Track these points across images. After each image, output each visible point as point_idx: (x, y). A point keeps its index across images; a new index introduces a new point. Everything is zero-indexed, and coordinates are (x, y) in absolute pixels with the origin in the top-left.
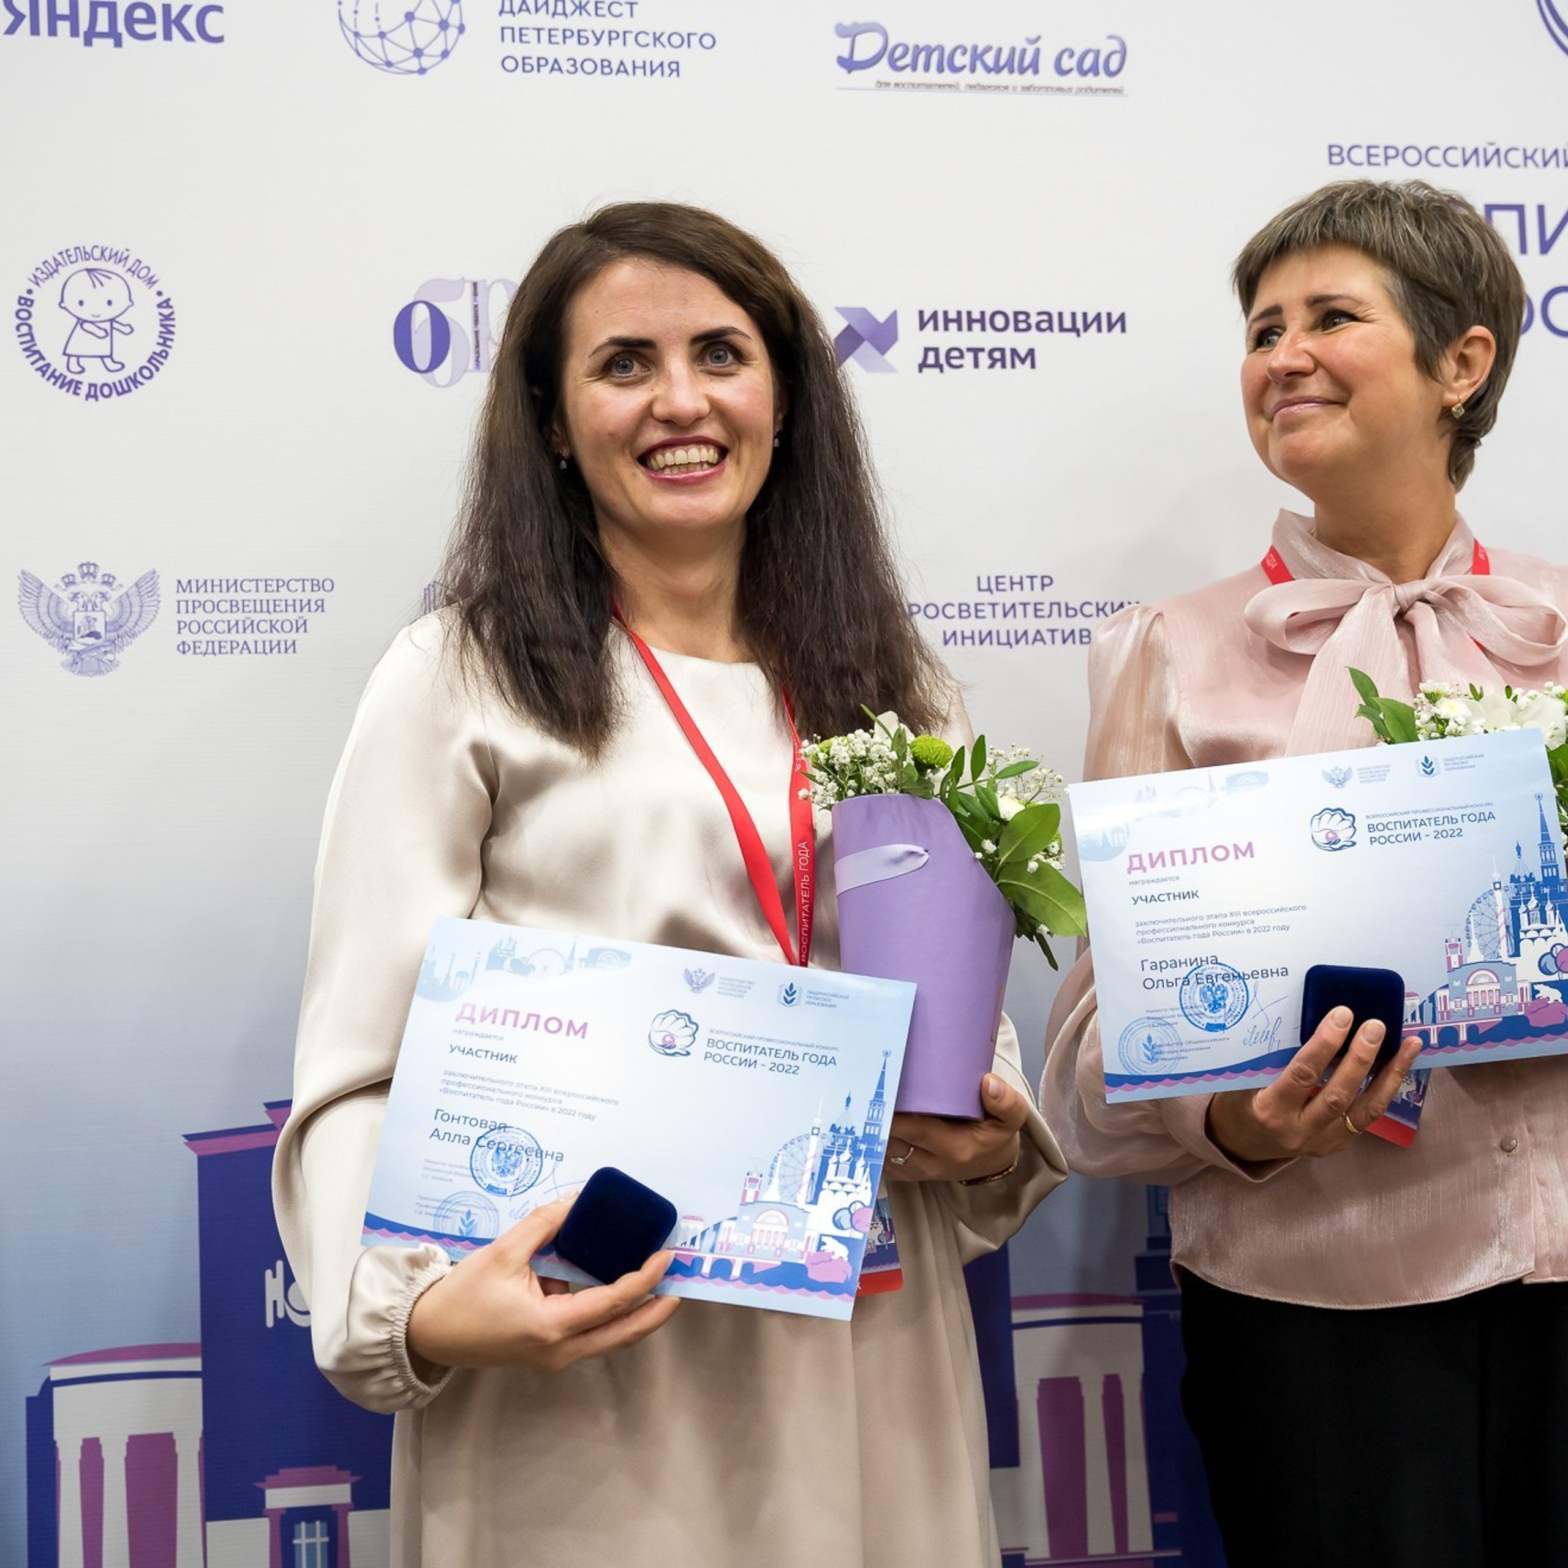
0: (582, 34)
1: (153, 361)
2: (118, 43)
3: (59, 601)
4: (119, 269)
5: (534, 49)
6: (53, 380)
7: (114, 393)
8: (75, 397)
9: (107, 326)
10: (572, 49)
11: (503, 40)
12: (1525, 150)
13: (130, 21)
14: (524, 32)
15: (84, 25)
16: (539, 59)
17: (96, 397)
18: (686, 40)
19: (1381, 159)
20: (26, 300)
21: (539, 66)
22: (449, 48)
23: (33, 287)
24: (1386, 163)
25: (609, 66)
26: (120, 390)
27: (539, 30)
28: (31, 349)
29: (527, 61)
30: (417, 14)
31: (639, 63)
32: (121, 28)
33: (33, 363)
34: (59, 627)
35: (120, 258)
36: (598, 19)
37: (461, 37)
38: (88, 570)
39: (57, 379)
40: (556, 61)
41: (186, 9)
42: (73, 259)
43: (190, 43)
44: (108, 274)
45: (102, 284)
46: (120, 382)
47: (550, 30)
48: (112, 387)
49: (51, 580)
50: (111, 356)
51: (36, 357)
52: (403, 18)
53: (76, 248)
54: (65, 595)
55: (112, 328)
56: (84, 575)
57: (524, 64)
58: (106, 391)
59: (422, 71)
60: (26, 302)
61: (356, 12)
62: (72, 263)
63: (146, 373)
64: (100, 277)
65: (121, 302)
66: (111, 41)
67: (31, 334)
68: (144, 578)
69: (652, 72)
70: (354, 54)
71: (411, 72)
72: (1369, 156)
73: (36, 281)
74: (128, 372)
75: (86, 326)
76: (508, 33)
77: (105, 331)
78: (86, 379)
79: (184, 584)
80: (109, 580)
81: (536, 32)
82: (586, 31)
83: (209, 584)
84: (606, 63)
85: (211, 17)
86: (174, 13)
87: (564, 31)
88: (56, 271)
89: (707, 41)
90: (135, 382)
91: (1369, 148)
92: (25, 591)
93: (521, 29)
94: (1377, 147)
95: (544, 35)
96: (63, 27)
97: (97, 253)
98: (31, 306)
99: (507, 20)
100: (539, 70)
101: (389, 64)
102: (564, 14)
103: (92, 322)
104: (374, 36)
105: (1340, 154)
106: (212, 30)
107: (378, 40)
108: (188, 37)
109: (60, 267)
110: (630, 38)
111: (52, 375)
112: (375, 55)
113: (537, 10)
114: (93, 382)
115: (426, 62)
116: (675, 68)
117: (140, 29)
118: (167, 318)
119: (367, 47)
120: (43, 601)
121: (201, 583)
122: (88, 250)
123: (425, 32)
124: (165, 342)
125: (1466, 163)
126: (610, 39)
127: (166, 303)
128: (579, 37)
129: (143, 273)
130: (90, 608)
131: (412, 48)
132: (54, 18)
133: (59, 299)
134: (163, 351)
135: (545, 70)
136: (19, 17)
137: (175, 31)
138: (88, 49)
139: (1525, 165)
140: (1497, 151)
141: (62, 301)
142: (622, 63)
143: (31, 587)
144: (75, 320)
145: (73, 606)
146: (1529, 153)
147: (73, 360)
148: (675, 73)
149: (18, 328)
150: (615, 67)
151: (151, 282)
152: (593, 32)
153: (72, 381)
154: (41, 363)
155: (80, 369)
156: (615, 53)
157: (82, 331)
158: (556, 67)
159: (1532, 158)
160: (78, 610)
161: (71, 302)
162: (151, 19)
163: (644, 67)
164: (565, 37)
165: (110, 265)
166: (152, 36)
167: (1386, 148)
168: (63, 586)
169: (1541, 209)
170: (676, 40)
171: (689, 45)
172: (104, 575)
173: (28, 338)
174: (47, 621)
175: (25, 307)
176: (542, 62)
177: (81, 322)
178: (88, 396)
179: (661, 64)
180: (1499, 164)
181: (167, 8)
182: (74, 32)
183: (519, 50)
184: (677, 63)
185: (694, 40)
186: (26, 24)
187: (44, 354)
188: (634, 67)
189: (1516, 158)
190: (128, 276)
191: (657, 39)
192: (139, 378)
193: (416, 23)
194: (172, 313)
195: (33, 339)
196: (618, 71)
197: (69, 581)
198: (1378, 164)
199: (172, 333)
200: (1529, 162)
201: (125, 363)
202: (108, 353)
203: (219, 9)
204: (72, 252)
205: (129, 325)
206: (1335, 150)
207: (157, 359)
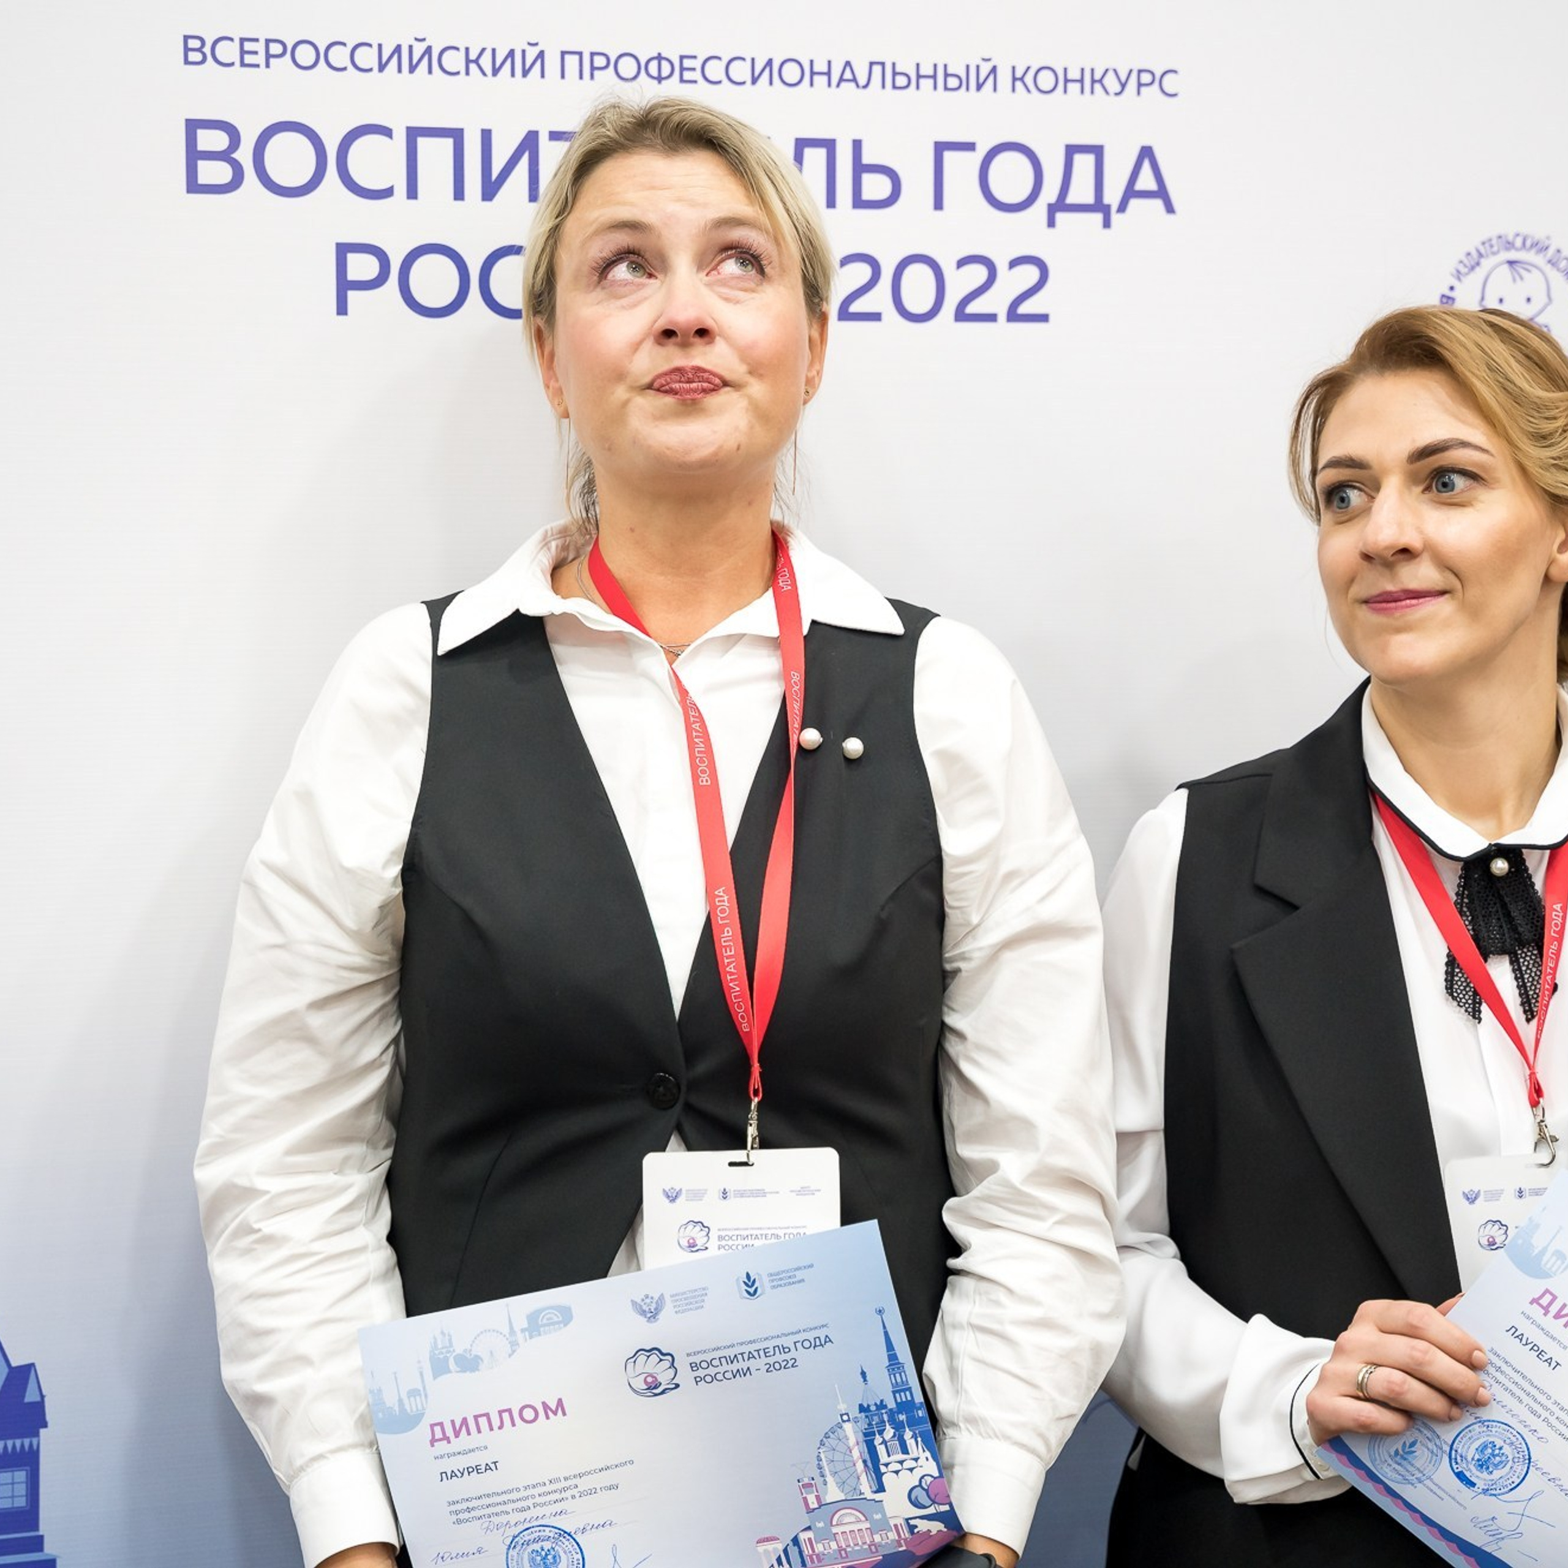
12: (467, 49)
19: (260, 59)
24: (268, 65)
72: (243, 52)
91: (242, 41)
94: (257, 40)
105: (199, 50)
125: (382, 68)
139: (467, 73)
140: (429, 50)
146: (473, 56)
159: (476, 61)
167: (268, 42)
169: (486, 135)
180: (430, 72)
189: (454, 60)
198: (257, 66)
200: (473, 67)
206: (194, 44)
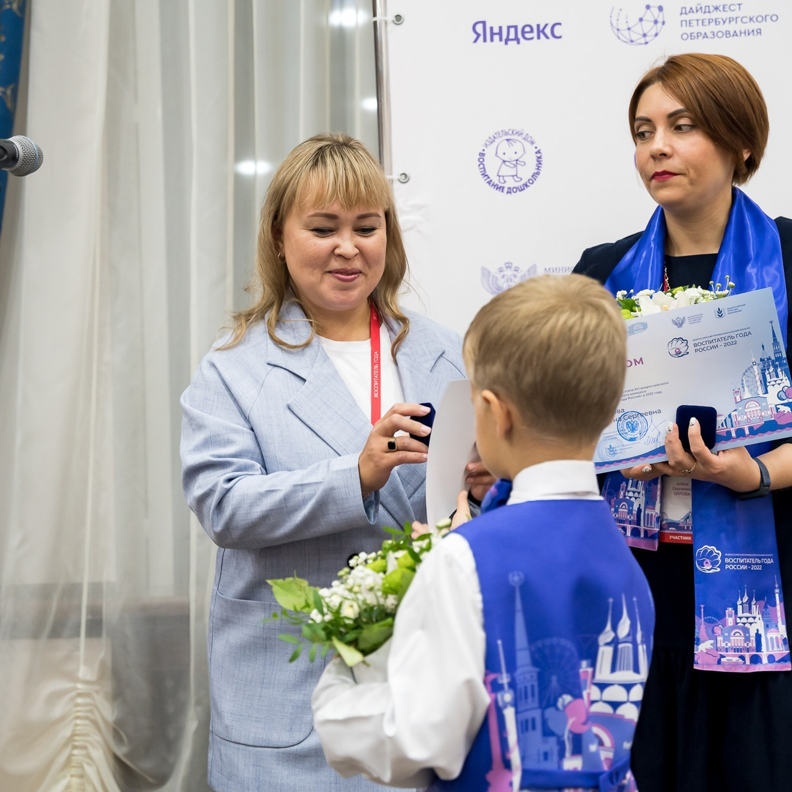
0: (717, 20)
1: (534, 177)
2: (518, 43)
3: (497, 279)
4: (520, 138)
5: (696, 29)
6: (493, 187)
7: (518, 191)
8: (502, 193)
9: (515, 163)
10: (713, 27)
11: (682, 25)
13: (523, 32)
14: (691, 22)
15: (504, 36)
16: (698, 33)
17: (510, 193)
18: (764, 18)
20: (482, 154)
21: (698, 36)
22: (658, 31)
23: (485, 148)
25: (729, 33)
26: (520, 189)
27: (697, 20)
28: (485, 175)
29: (692, 35)
30: (644, 18)
31: (743, 31)
32: (520, 36)
33: (486, 180)
34: (497, 289)
35: (519, 134)
36: (725, 13)
37: (664, 26)
38: (509, 266)
39: (495, 186)
40: (705, 34)
41: (546, 25)
42: (501, 135)
43: (548, 40)
44: (515, 141)
45: (512, 145)
46: (520, 186)
47: (703, 20)
48: (517, 188)
49: (494, 270)
50: (516, 175)
51: (486, 177)
52: (637, 20)
53: (502, 131)
54: (499, 276)
55: (517, 163)
56: (507, 267)
57: (691, 36)
58: (515, 190)
59: (646, 43)
60: (482, 155)
61: (618, 20)
62: (500, 137)
63: (531, 181)
64: (513, 143)
65: (520, 153)
66: (515, 42)
67: (484, 168)
68: (531, 268)
69: (749, 34)
70: (618, 38)
71: (641, 44)
73: (486, 145)
74: (524, 182)
75: (507, 163)
76: (684, 23)
77: (514, 165)
78: (506, 186)
79: (548, 269)
80: (516, 270)
81: (696, 22)
82: (718, 19)
83: (558, 269)
84: (728, 32)
85: (557, 28)
86: (541, 28)
87: (709, 20)
88: (494, 141)
89: (774, 18)
90: (526, 186)
92: (483, 275)
93: (690, 21)
95: (700, 22)
96: (496, 38)
97: (510, 132)
98: (484, 156)
99: (684, 17)
100: (697, 38)
101: (632, 41)
102: (709, 12)
103: (509, 162)
104: (625, 30)
106: (557, 33)
107: (627, 31)
108: (547, 37)
109: (496, 140)
110: (739, 20)
111: (493, 185)
112: (626, 38)
113: (697, 11)
114: (509, 186)
115: (648, 39)
116: (759, 32)
117: (528, 36)
118: (539, 158)
119: (623, 35)
120: (491, 279)
121: (554, 269)
122: (507, 131)
123: (647, 26)
124: (538, 168)
126: (730, 21)
127: (539, 152)
128: (716, 22)
129: (529, 139)
130: (509, 280)
131: (642, 33)
132: (492, 34)
133: (495, 152)
134: (538, 172)
135: (700, 38)
136: (478, 35)
137: (542, 35)
138: (506, 46)
141: (497, 153)
142: (735, 32)
143: (486, 273)
144: (502, 161)
145: (503, 280)
147: (501, 178)
148: (759, 34)
149: (479, 166)
150: (732, 33)
151: (532, 143)
152: (722, 19)
153: (500, 187)
154: (488, 180)
155: (504, 182)
156: (732, 27)
157: (505, 166)
158: (705, 36)
160: (504, 282)
161: (500, 154)
162: (532, 31)
163: (745, 33)
164: (709, 22)
165: (515, 137)
166: (532, 38)
168: (498, 272)
170: (760, 19)
171: (766, 20)
172: (515, 267)
173: (483, 170)
174: (492, 286)
175: (481, 157)
176: (699, 34)
177: (504, 162)
178: (508, 193)
179: (753, 31)
181: (538, 26)
182: (501, 40)
183: (689, 30)
184: (760, 29)
185: (768, 18)
186: (481, 38)
187: (490, 176)
188: (741, 33)
190: (523, 141)
191: (751, 19)
192: (528, 184)
193: (643, 22)
194: (541, 156)
195: (485, 170)
196: (733, 35)
197: (501, 270)
199: (541, 164)
201: (522, 177)
202: (515, 174)
203: (560, 24)
204: (500, 133)
205: (524, 162)
207: (535, 175)
